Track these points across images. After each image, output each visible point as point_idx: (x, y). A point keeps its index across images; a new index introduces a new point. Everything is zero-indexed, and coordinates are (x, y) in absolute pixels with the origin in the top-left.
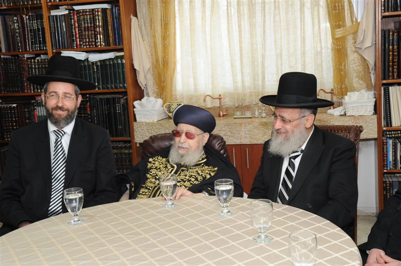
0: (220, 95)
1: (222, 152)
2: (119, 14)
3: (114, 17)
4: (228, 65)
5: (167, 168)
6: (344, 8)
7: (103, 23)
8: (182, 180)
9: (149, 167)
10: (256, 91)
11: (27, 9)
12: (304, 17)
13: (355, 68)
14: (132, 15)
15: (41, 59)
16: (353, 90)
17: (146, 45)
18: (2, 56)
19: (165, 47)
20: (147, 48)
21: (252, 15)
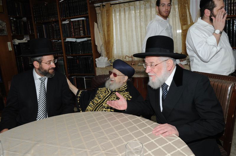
7: (82, 26)
14: (94, 23)
15: (59, 42)
19: (109, 35)
20: (101, 36)
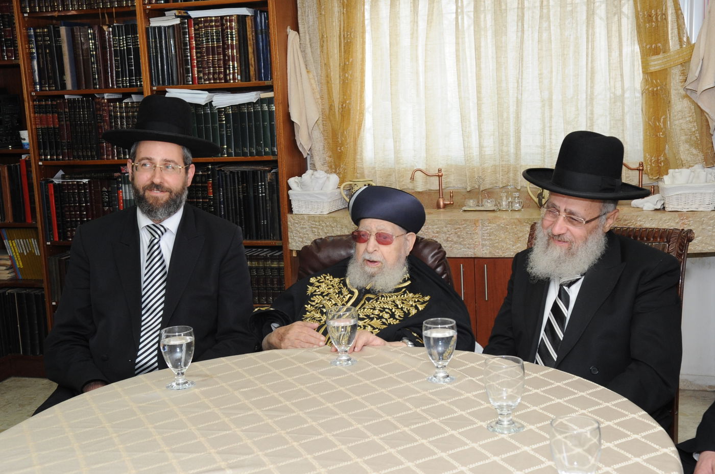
0: (440, 171)
1: (439, 270)
2: (267, 26)
3: (259, 31)
4: (455, 118)
5: (342, 294)
6: (666, 19)
7: (239, 40)
8: (368, 316)
9: (309, 293)
10: (504, 163)
11: (110, 15)
12: (593, 34)
13: (684, 126)
14: (289, 27)
15: (132, 103)
16: (680, 165)
17: (313, 81)
18: (66, 97)
19: (346, 84)
20: (314, 86)
21: (499, 30)
